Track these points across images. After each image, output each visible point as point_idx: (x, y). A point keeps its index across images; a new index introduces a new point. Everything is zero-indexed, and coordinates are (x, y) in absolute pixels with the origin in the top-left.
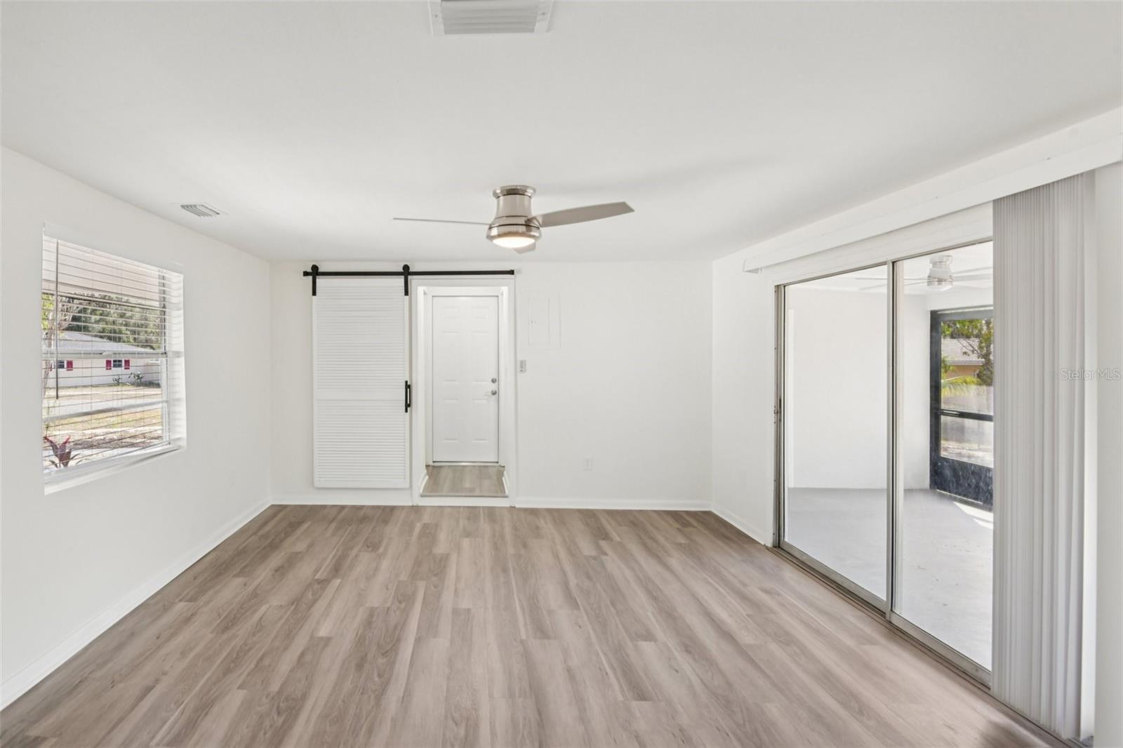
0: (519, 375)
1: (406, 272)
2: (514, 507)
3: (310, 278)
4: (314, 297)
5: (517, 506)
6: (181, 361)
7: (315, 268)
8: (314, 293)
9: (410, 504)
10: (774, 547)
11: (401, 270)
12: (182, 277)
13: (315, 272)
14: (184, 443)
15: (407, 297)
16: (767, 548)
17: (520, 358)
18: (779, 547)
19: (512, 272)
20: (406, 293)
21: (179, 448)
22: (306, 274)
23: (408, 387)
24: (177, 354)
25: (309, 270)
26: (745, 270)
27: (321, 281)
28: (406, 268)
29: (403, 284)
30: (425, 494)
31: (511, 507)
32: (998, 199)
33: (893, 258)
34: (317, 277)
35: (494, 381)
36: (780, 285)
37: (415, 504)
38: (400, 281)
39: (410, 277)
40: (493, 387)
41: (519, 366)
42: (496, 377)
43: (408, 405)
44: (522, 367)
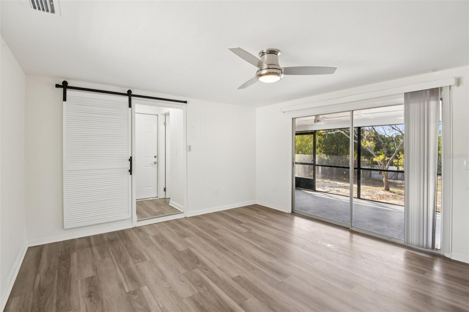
0: (188, 152)
1: (129, 94)
2: (186, 217)
3: (61, 90)
4: (64, 102)
5: (188, 216)
7: (65, 83)
8: (65, 99)
9: (132, 227)
10: (292, 212)
13: (65, 86)
15: (130, 109)
16: (290, 214)
17: (188, 144)
18: (293, 212)
19: (185, 102)
20: (130, 106)
22: (57, 86)
23: (131, 160)
25: (61, 84)
26: (282, 111)
27: (69, 92)
28: (129, 92)
29: (128, 101)
30: (139, 220)
31: (185, 217)
32: (406, 93)
33: (352, 109)
34: (67, 89)
35: (155, 157)
36: (293, 118)
37: (134, 226)
38: (127, 98)
39: (132, 97)
40: (155, 160)
41: (188, 148)
42: (156, 155)
43: (131, 171)
44: (189, 148)
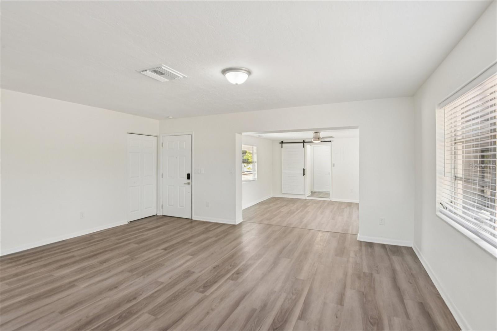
0: (333, 167)
1: (304, 142)
3: (281, 144)
5: (332, 200)
6: (256, 163)
7: (282, 142)
8: (282, 147)
11: (302, 141)
12: (256, 147)
13: (282, 143)
14: (257, 179)
15: (304, 148)
17: (333, 163)
19: (330, 141)
20: (304, 147)
21: (256, 180)
22: (280, 143)
23: (304, 170)
24: (255, 162)
27: (283, 145)
30: (309, 197)
31: (330, 201)
38: (302, 144)
43: (304, 174)
44: (333, 165)
